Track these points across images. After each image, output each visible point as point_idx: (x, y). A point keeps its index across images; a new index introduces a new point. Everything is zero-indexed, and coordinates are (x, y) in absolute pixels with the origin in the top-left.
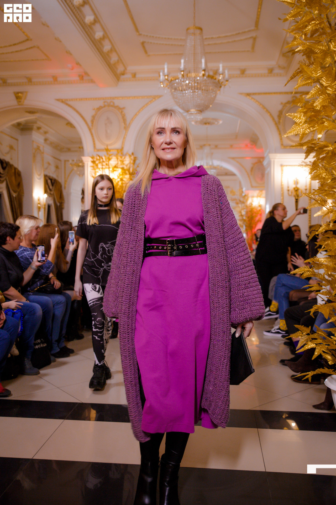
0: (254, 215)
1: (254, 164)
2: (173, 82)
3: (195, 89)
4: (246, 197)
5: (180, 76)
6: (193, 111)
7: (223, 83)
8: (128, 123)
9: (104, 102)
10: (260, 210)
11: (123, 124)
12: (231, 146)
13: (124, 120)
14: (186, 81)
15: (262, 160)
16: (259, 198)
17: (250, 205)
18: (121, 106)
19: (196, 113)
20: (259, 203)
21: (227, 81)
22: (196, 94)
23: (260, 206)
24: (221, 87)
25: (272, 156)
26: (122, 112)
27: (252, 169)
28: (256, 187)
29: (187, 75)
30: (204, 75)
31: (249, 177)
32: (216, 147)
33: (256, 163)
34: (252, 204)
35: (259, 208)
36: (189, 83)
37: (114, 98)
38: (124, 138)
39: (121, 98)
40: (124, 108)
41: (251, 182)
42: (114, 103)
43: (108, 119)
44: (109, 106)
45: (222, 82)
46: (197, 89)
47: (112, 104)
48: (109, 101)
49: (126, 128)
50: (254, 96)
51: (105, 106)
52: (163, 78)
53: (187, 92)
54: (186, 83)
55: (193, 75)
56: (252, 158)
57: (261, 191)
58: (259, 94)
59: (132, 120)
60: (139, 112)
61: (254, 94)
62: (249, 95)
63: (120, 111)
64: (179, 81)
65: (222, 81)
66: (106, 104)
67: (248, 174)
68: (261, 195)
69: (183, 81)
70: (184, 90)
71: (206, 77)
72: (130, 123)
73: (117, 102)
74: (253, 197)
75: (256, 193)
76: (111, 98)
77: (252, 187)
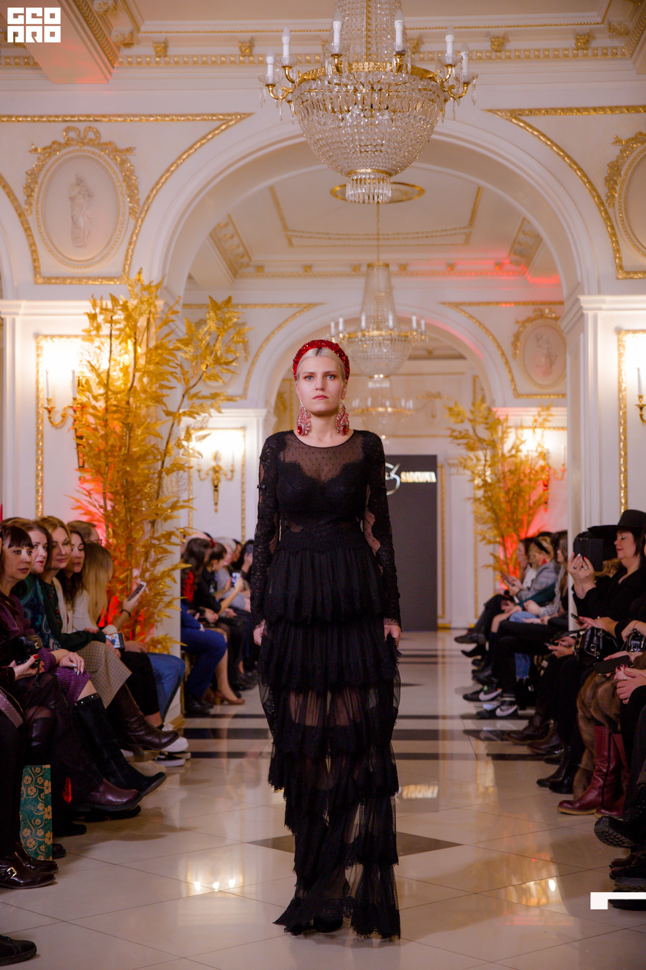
0: (526, 481)
1: (523, 323)
2: (305, 86)
3: (372, 107)
4: (500, 428)
5: (330, 69)
6: (365, 174)
7: (454, 91)
8: (142, 196)
9: (67, 130)
10: (543, 469)
11: (128, 199)
12: (451, 267)
13: (132, 189)
14: (346, 86)
15: (547, 311)
16: (538, 431)
17: (513, 452)
18: (122, 146)
19: (373, 179)
20: (539, 445)
21: (467, 84)
22: (377, 122)
23: (544, 456)
24: (446, 100)
25: (587, 301)
26: (123, 162)
27: (517, 337)
28: (529, 395)
29: (350, 65)
30: (400, 68)
31: (507, 363)
32: (403, 267)
33: (529, 320)
34: (518, 451)
35: (542, 463)
36: (356, 90)
37: (97, 118)
38: (130, 244)
39: (119, 119)
40: (129, 150)
41: (513, 380)
42: (97, 133)
43: (79, 182)
44: (82, 141)
45: (452, 87)
46: (379, 110)
47: (91, 135)
48: (82, 126)
49: (139, 212)
50: (530, 120)
51: (67, 144)
52: (274, 73)
53: (348, 116)
54: (347, 91)
55: (367, 66)
56: (516, 303)
57: (548, 408)
58: (548, 111)
59: (157, 185)
60: (177, 162)
61: (531, 112)
62: (516, 114)
63: (119, 159)
64: (326, 83)
65: (451, 83)
66: (72, 134)
67: (503, 354)
68: (546, 420)
69: (336, 84)
70: (341, 112)
71: (407, 73)
72: (148, 198)
73: (108, 132)
74: (522, 427)
75: (529, 415)
76: (88, 116)
77: (517, 395)
